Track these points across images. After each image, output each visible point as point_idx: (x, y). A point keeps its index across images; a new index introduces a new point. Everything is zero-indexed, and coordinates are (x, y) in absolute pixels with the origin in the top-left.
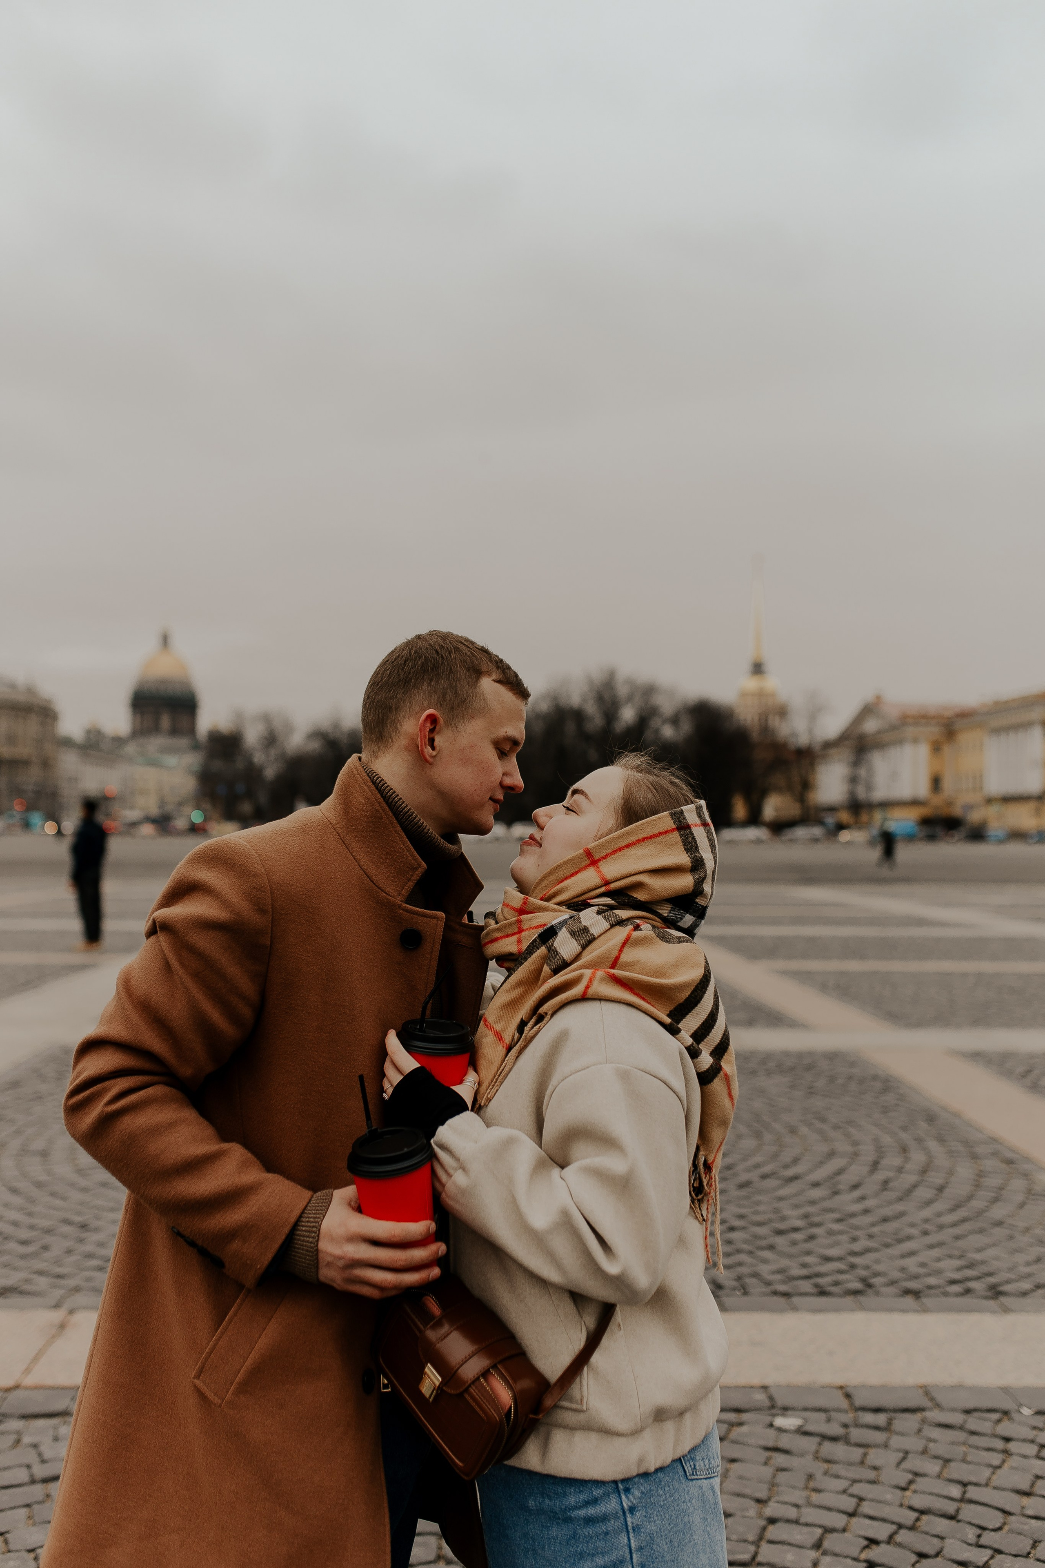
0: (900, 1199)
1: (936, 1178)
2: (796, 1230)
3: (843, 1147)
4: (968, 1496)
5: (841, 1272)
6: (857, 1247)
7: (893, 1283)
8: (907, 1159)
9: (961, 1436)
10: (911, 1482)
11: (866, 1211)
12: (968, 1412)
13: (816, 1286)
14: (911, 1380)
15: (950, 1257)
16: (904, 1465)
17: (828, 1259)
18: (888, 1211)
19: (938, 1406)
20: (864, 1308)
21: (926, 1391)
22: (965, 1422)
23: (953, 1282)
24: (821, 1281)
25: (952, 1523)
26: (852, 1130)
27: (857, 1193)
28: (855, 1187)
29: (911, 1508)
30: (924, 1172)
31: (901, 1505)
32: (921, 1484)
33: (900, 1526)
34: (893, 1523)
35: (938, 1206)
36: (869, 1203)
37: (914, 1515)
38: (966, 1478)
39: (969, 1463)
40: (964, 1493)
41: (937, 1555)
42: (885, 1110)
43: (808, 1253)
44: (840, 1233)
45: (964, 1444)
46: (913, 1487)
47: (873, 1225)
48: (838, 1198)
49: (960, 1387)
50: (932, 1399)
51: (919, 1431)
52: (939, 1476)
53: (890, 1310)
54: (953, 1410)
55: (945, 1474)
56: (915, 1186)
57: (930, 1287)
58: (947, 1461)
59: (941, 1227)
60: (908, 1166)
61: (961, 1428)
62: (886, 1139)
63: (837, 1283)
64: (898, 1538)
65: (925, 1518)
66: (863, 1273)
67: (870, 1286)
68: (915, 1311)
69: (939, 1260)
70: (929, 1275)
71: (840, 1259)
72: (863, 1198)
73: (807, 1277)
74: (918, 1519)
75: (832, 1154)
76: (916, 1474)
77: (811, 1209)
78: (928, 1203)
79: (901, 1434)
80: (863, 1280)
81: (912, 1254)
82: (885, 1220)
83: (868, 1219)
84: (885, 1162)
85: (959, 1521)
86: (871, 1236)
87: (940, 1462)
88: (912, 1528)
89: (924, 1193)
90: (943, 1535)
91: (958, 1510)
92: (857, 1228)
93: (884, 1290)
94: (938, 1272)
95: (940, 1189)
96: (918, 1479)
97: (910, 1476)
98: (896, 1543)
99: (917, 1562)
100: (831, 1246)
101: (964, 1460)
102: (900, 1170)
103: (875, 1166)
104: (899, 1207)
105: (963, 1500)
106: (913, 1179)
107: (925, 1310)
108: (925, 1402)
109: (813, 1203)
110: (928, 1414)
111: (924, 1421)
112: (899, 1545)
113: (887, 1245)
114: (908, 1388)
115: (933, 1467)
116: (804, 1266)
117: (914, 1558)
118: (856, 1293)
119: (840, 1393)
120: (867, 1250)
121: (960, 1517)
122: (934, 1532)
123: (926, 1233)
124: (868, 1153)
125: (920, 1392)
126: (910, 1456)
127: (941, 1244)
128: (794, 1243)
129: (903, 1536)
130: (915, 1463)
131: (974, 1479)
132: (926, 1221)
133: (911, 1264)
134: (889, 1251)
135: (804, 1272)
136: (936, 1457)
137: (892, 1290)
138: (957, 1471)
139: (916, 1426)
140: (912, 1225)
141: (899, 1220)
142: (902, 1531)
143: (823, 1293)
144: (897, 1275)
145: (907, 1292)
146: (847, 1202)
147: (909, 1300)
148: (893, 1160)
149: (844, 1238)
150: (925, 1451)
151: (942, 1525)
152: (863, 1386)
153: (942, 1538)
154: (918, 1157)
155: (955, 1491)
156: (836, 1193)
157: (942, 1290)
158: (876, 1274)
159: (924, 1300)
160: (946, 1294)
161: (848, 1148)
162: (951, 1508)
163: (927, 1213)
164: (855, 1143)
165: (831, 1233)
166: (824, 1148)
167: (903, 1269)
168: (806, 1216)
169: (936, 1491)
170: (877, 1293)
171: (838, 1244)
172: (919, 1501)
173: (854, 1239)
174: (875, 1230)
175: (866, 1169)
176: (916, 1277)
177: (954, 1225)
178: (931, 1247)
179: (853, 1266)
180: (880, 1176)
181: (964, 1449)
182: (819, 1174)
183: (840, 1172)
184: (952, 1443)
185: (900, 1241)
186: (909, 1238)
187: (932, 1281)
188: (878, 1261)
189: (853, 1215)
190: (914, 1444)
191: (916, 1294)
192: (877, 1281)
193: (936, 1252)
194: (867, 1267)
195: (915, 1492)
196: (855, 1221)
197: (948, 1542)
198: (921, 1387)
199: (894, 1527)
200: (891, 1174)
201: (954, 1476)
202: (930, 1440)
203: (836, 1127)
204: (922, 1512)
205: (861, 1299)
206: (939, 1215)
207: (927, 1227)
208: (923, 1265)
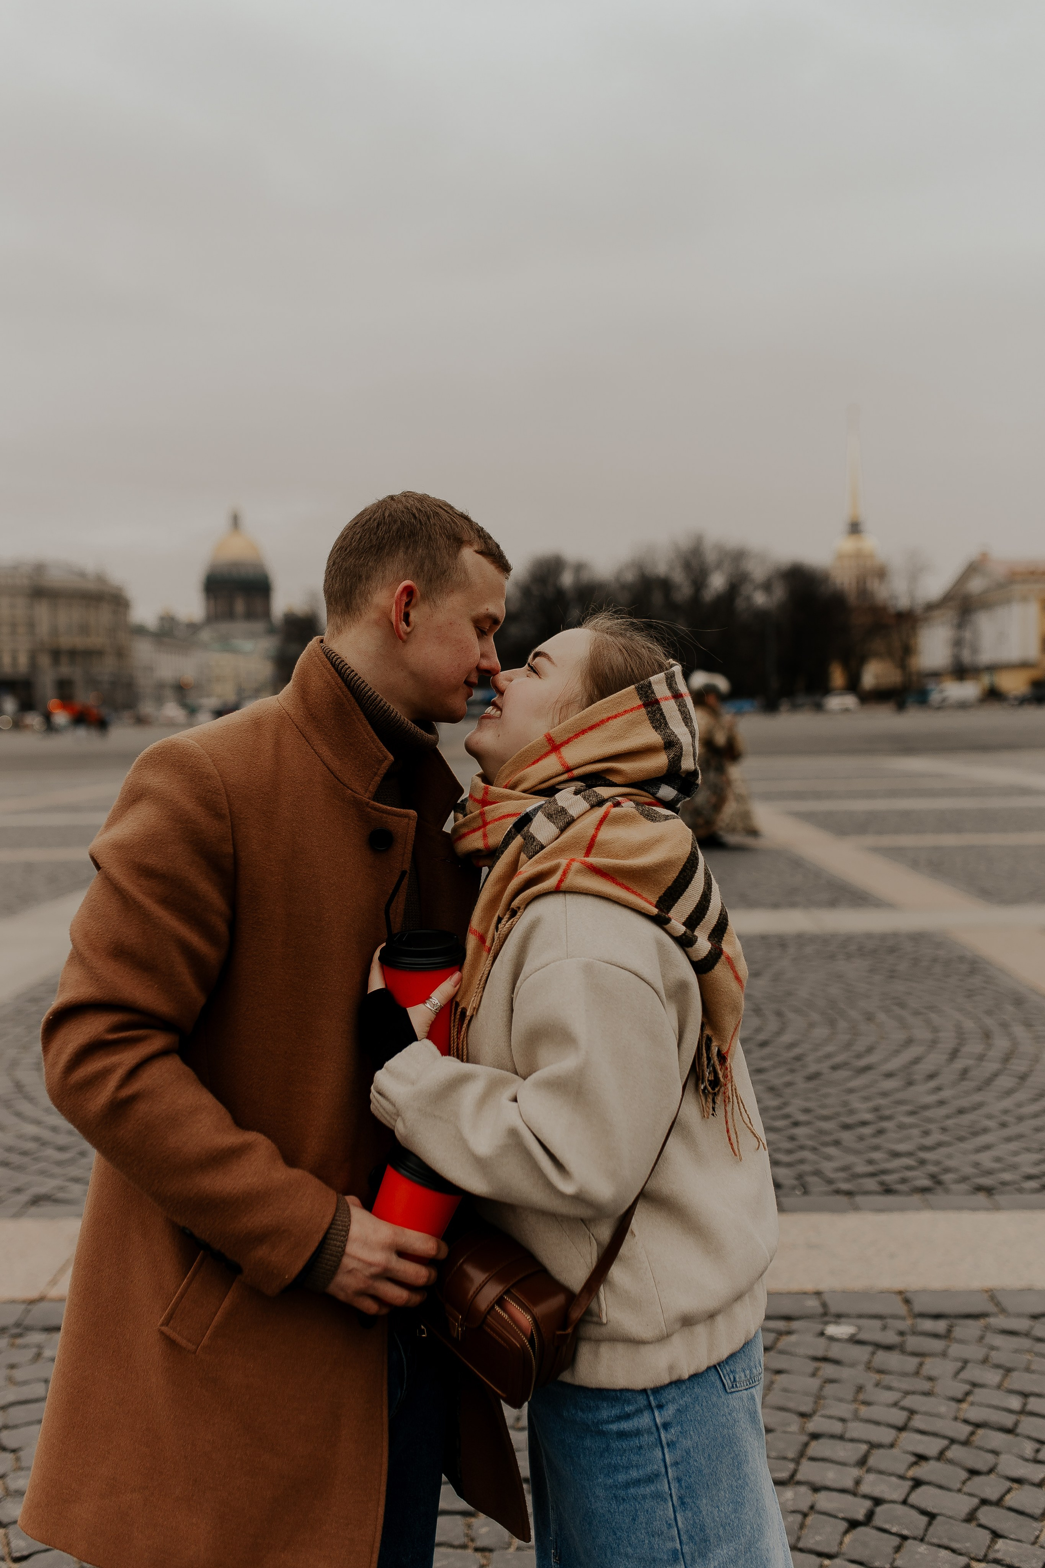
0: (979, 1089)
1: (1019, 1066)
2: (864, 1124)
3: (922, 1033)
4: (1029, 1407)
5: (909, 1168)
6: (928, 1141)
7: (964, 1179)
8: (989, 1046)
9: (1026, 1343)
10: (968, 1394)
11: (941, 1103)
12: (1035, 1317)
13: (882, 1183)
14: (977, 1284)
15: (1028, 1150)
16: (964, 1375)
17: (896, 1155)
18: (964, 1102)
19: (1003, 1311)
20: (931, 1207)
21: (992, 1295)
22: (1032, 1328)
23: (1029, 1177)
24: (887, 1178)
25: (1009, 1437)
26: (933, 1016)
27: (932, 1084)
28: (931, 1076)
29: (966, 1422)
30: (1007, 1058)
31: (956, 1419)
32: (979, 1395)
33: (953, 1441)
34: (944, 1437)
35: (1020, 1096)
36: (946, 1094)
37: (968, 1429)
38: (1027, 1389)
39: (1033, 1372)
40: (1025, 1404)
41: (991, 1471)
42: (970, 994)
43: (876, 1148)
44: (912, 1126)
45: (1029, 1351)
46: (970, 1398)
47: (948, 1117)
48: (913, 1089)
49: (1029, 1290)
50: (998, 1304)
51: (982, 1338)
52: (999, 1387)
53: (959, 1208)
54: (1019, 1315)
55: (1007, 1384)
56: (996, 1075)
57: (1004, 1184)
58: (1008, 1371)
59: (1020, 1119)
60: (991, 1053)
61: (1027, 1335)
62: (969, 1024)
63: (904, 1181)
64: (949, 1454)
65: (980, 1432)
66: (933, 1169)
67: (939, 1183)
68: (987, 1209)
69: (1016, 1153)
70: (1004, 1170)
71: (909, 1154)
72: (939, 1089)
73: (873, 1175)
74: (972, 1433)
75: (909, 1042)
76: (974, 1385)
77: (882, 1102)
78: (1009, 1093)
79: (961, 1341)
80: (933, 1177)
81: (987, 1147)
82: (961, 1111)
83: (943, 1111)
84: (965, 1049)
85: (1017, 1435)
86: (944, 1130)
87: (1001, 1371)
88: (966, 1443)
89: (1005, 1082)
90: (998, 1449)
91: (1016, 1424)
92: (930, 1120)
93: (954, 1187)
94: (1014, 1167)
95: (1023, 1077)
96: (977, 1391)
97: (967, 1387)
98: (947, 1460)
99: (968, 1479)
100: (900, 1141)
101: (1028, 1370)
102: (981, 1058)
103: (954, 1054)
104: (977, 1098)
105: (1023, 1412)
106: (994, 1066)
107: (997, 1208)
108: (991, 1308)
109: (884, 1094)
110: (992, 1320)
111: (987, 1328)
112: (951, 1462)
113: (961, 1139)
114: (972, 1292)
115: (993, 1377)
116: (870, 1162)
117: (964, 1475)
118: (924, 1190)
119: (898, 1299)
120: (940, 1144)
121: (1019, 1430)
122: (989, 1447)
123: (1004, 1125)
124: (948, 1040)
125: (986, 1296)
126: (969, 1365)
127: (1020, 1137)
128: (861, 1138)
129: (955, 1452)
130: (974, 1373)
131: (1036, 1390)
132: (1006, 1112)
133: (986, 1159)
134: (962, 1145)
135: (870, 1169)
136: (998, 1366)
137: (964, 1187)
138: (1018, 1381)
139: (978, 1333)
140: (989, 1117)
141: (977, 1112)
142: (955, 1447)
143: (888, 1191)
144: (969, 1170)
145: (979, 1189)
146: (921, 1093)
147: (981, 1198)
148: (974, 1047)
149: (915, 1132)
150: (985, 1361)
151: (997, 1440)
152: (924, 1291)
153: (996, 1453)
154: (1001, 1043)
155: (1015, 1403)
156: (910, 1083)
157: (1016, 1186)
158: (947, 1170)
159: (997, 1197)
160: (1021, 1191)
161: (927, 1035)
162: (1009, 1420)
163: (1007, 1103)
164: (935, 1030)
165: (901, 1127)
166: (901, 1036)
167: (977, 1165)
168: (876, 1109)
169: (995, 1402)
170: (947, 1191)
171: (908, 1138)
172: (975, 1414)
173: (926, 1133)
174: (950, 1123)
175: (945, 1057)
176: (989, 1173)
177: (1036, 1115)
178: (1009, 1140)
179: (923, 1162)
180: (959, 1064)
181: (1028, 1357)
182: (894, 1064)
183: (917, 1061)
184: (1016, 1351)
185: (975, 1134)
186: (985, 1130)
187: (1007, 1176)
188: (950, 1156)
189: (926, 1107)
190: (974, 1352)
191: (988, 1191)
192: (947, 1177)
193: (1013, 1146)
194: (937, 1163)
195: (972, 1404)
196: (928, 1114)
197: (1003, 1458)
198: (987, 1291)
199: (945, 1442)
200: (970, 1062)
201: (1016, 1386)
202: (993, 1348)
203: (917, 1013)
204: (978, 1425)
205: (929, 1197)
206: (1020, 1105)
207: (1006, 1118)
208: (998, 1160)
